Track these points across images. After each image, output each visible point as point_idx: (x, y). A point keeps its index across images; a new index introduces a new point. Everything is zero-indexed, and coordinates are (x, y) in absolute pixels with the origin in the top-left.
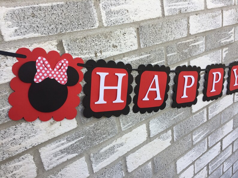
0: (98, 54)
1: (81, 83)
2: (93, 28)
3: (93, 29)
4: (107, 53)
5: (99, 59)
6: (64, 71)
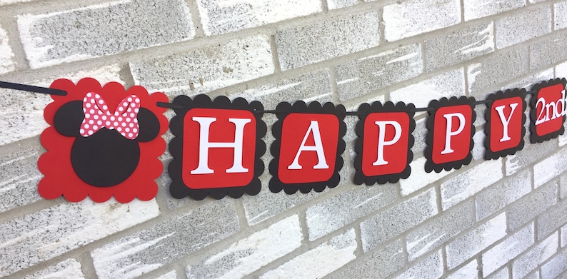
0: (196, 86)
1: (164, 136)
2: (185, 39)
3: (184, 42)
4: (212, 82)
5: (198, 93)
6: (132, 115)
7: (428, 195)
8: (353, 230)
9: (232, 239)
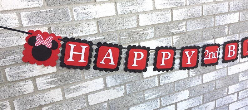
0: (71, 35)
1: (60, 49)
2: (69, 21)
4: (76, 34)
5: (71, 37)
7: (154, 79)
8: (123, 86)
9: (79, 82)
